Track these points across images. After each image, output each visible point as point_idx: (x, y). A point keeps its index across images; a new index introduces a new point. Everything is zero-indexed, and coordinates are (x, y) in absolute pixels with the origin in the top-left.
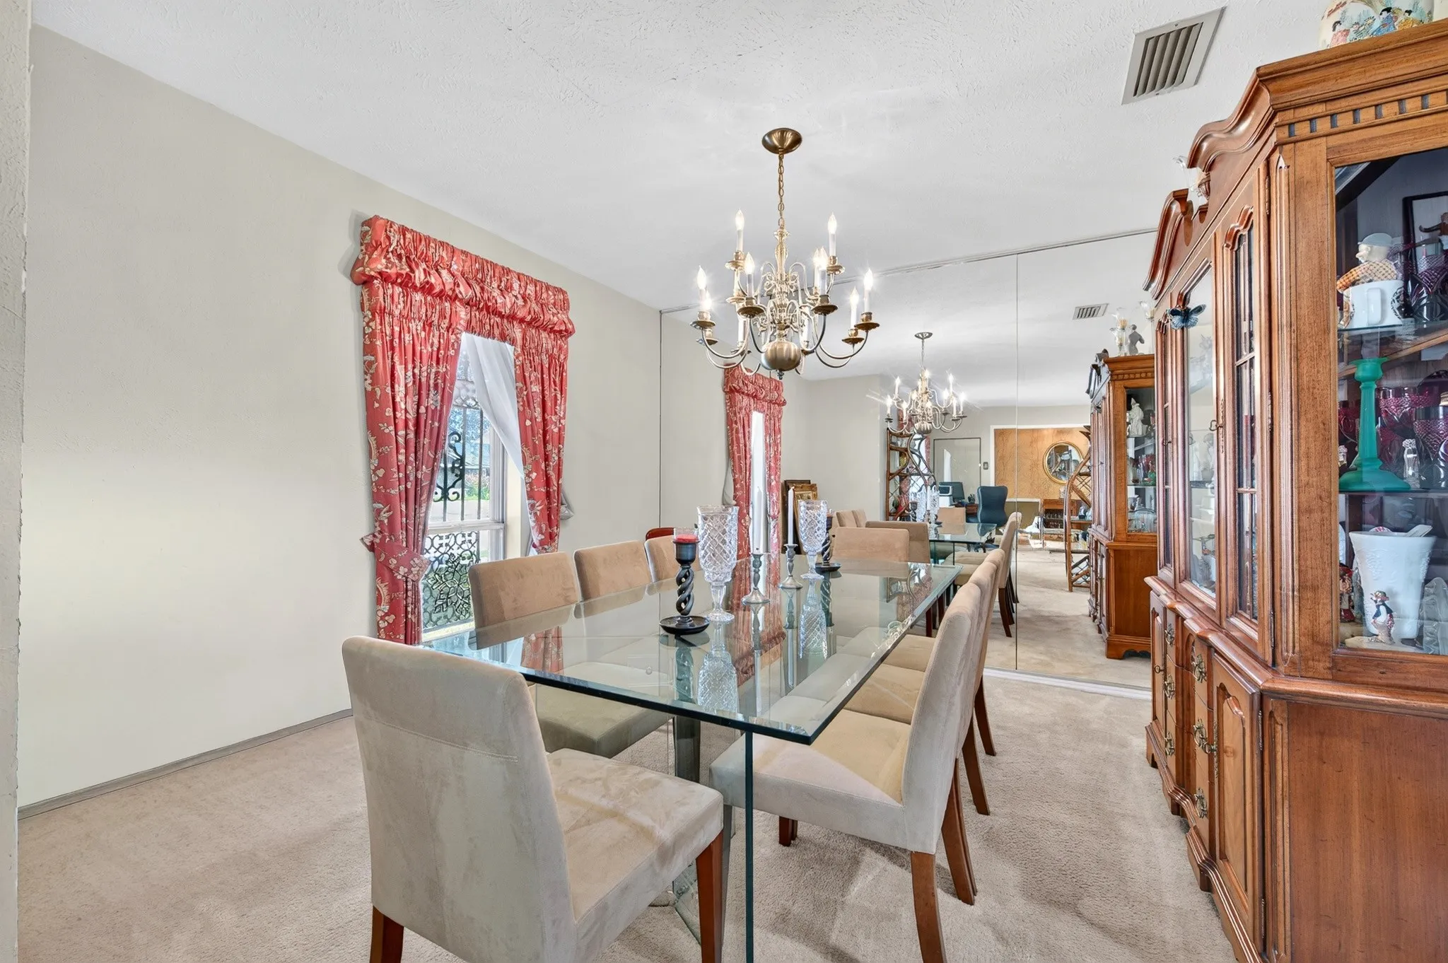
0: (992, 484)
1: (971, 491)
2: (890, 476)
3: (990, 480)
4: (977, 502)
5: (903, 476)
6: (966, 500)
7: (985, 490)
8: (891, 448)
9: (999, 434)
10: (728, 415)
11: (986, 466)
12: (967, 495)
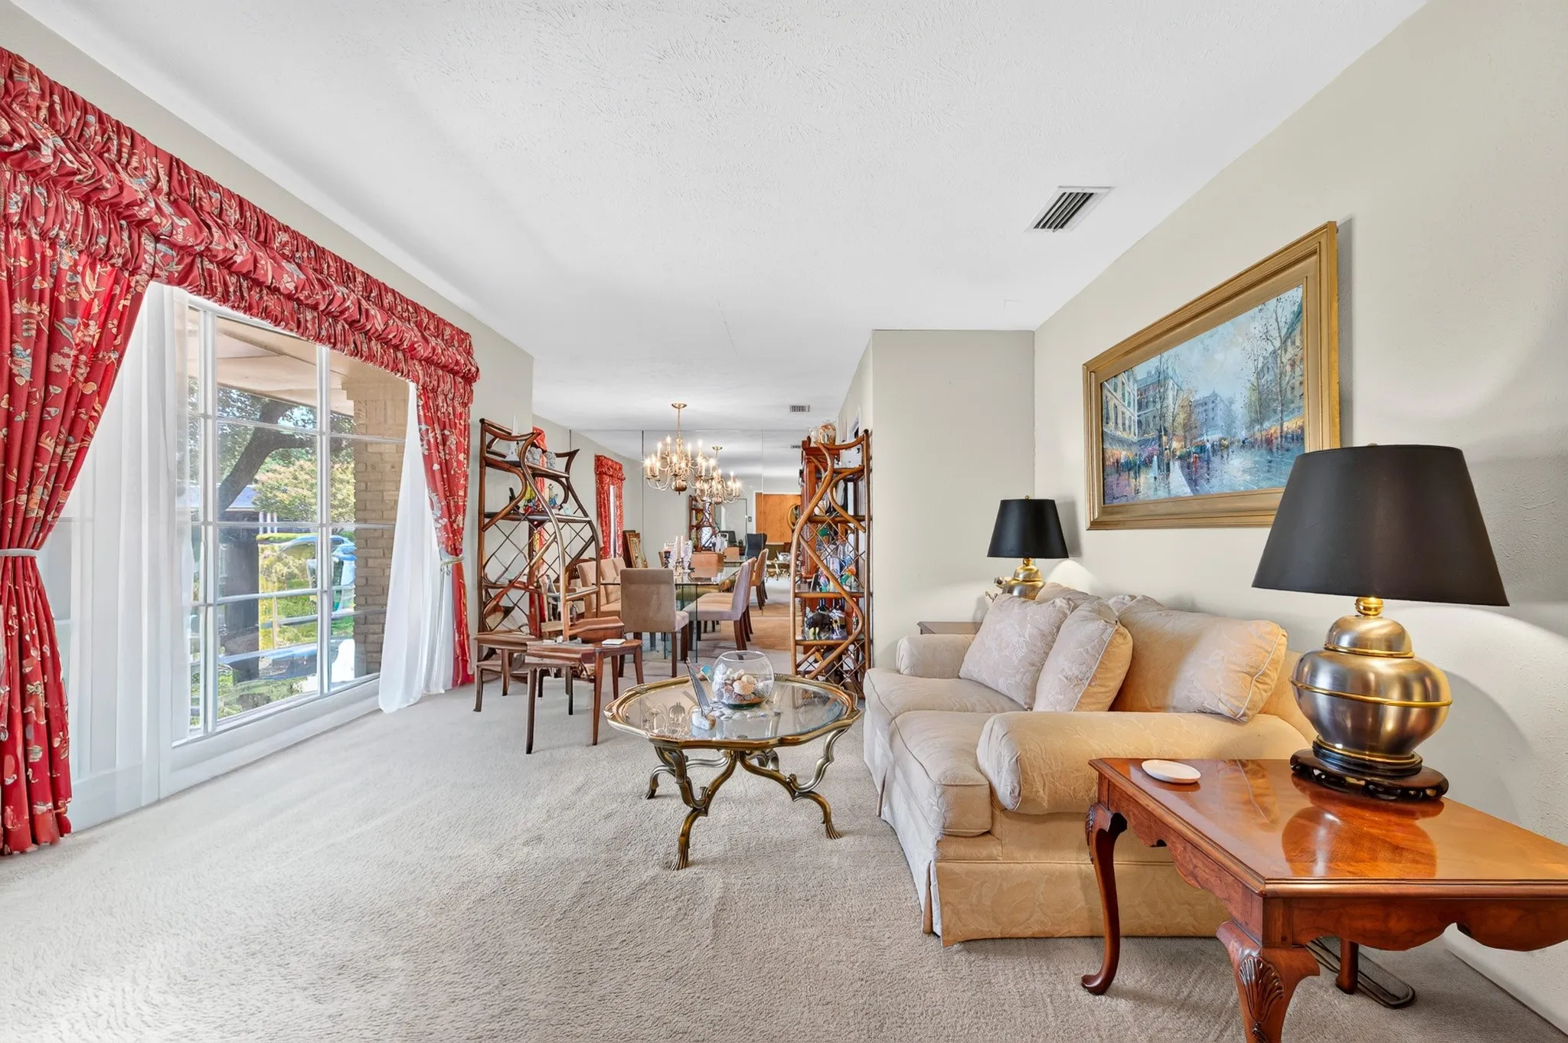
0: (755, 533)
1: (741, 536)
2: (691, 527)
3: (753, 529)
4: (744, 544)
5: (699, 527)
6: (737, 544)
7: (749, 536)
8: (691, 509)
9: (759, 495)
10: (597, 489)
11: (750, 519)
12: (738, 541)
